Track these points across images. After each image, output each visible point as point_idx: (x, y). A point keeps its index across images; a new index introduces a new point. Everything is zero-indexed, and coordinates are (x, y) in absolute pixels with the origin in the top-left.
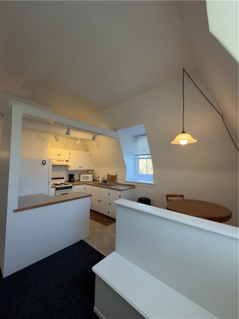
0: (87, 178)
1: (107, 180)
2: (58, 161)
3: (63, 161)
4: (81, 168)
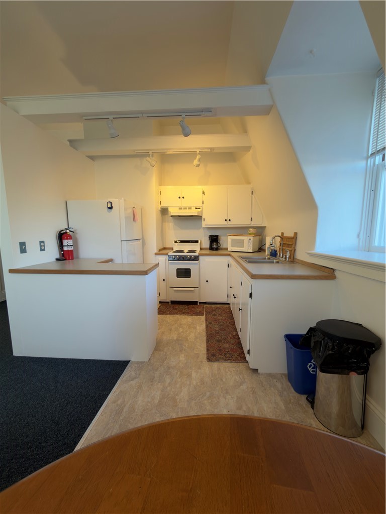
0: (241, 243)
1: (278, 249)
2: (180, 208)
3: (190, 208)
4: (229, 223)
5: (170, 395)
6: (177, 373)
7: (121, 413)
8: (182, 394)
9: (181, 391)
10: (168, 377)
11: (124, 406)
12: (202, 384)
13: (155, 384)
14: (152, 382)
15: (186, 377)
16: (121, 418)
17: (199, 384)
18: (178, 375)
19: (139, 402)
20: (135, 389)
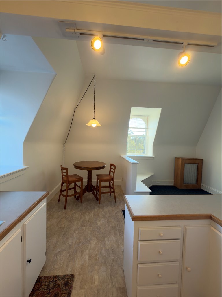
5: (100, 242)
6: (99, 259)
8: (94, 243)
9: (95, 245)
10: (104, 255)
12: (83, 250)
13: (110, 248)
14: (113, 249)
15: (93, 256)
17: (85, 251)
18: (98, 257)
19: (114, 237)
20: (119, 243)
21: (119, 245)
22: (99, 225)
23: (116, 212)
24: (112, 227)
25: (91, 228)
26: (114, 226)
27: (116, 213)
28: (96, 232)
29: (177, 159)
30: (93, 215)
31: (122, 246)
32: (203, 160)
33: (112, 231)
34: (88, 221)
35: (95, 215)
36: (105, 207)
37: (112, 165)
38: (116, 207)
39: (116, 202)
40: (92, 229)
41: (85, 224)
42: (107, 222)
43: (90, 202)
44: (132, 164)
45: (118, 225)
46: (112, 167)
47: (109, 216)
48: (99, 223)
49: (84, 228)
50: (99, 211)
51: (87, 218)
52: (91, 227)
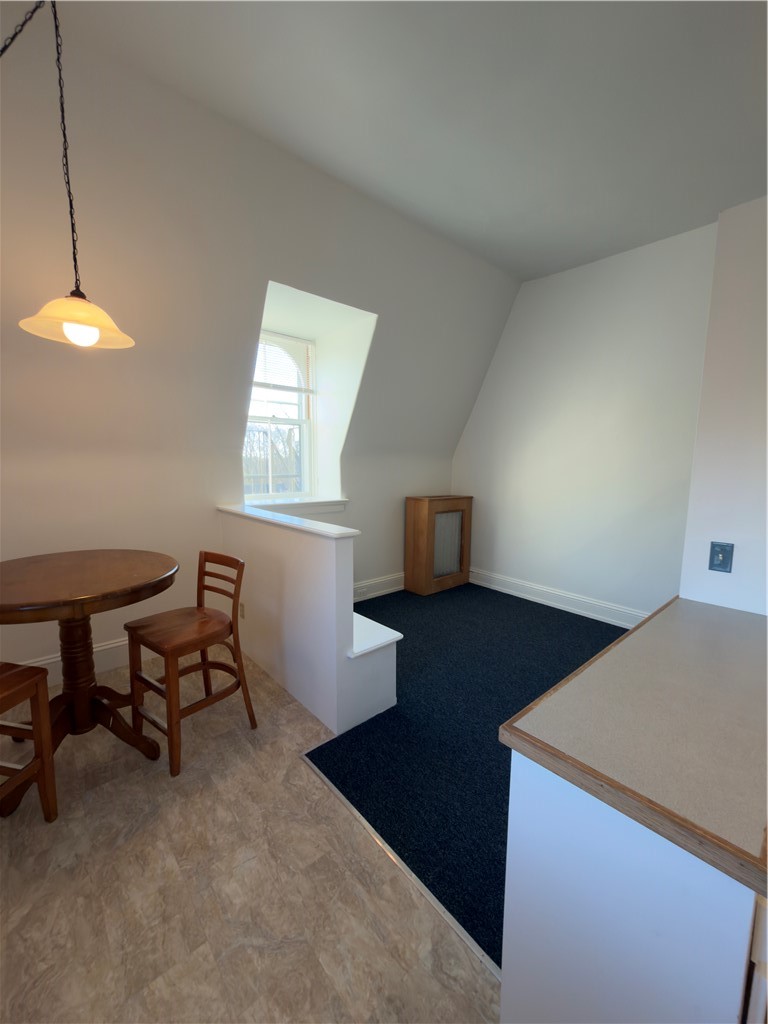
5: (307, 1006)
7: (358, 878)
11: (369, 892)
13: (375, 1003)
14: (390, 1000)
16: (348, 873)
19: (354, 923)
20: (397, 937)
21: (400, 946)
22: (237, 901)
23: (281, 774)
24: (313, 866)
25: (205, 958)
26: (318, 856)
27: (287, 778)
28: (250, 961)
29: (411, 503)
30: (171, 862)
31: (413, 946)
32: (472, 498)
33: (325, 890)
34: (165, 919)
35: (181, 853)
36: (214, 778)
37: (206, 557)
38: (268, 747)
39: (254, 725)
40: (217, 956)
41: (154, 951)
42: (274, 857)
43: (107, 786)
44: (333, 544)
45: (335, 841)
46: (210, 567)
47: (265, 818)
48: (233, 890)
49: (160, 980)
50: (194, 818)
51: (140, 899)
52: (204, 949)
